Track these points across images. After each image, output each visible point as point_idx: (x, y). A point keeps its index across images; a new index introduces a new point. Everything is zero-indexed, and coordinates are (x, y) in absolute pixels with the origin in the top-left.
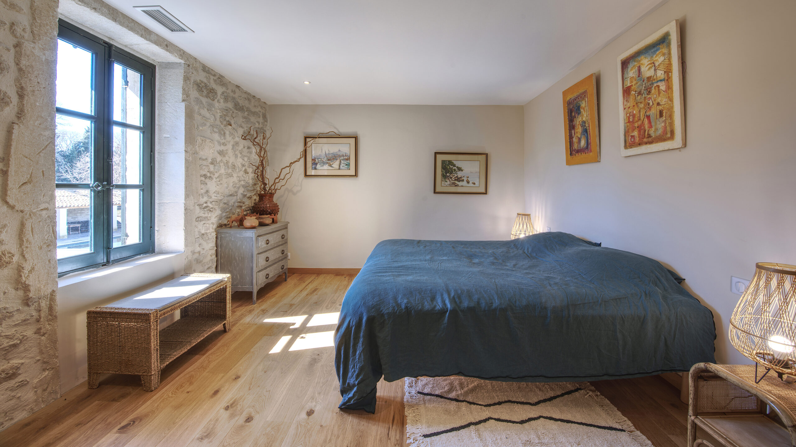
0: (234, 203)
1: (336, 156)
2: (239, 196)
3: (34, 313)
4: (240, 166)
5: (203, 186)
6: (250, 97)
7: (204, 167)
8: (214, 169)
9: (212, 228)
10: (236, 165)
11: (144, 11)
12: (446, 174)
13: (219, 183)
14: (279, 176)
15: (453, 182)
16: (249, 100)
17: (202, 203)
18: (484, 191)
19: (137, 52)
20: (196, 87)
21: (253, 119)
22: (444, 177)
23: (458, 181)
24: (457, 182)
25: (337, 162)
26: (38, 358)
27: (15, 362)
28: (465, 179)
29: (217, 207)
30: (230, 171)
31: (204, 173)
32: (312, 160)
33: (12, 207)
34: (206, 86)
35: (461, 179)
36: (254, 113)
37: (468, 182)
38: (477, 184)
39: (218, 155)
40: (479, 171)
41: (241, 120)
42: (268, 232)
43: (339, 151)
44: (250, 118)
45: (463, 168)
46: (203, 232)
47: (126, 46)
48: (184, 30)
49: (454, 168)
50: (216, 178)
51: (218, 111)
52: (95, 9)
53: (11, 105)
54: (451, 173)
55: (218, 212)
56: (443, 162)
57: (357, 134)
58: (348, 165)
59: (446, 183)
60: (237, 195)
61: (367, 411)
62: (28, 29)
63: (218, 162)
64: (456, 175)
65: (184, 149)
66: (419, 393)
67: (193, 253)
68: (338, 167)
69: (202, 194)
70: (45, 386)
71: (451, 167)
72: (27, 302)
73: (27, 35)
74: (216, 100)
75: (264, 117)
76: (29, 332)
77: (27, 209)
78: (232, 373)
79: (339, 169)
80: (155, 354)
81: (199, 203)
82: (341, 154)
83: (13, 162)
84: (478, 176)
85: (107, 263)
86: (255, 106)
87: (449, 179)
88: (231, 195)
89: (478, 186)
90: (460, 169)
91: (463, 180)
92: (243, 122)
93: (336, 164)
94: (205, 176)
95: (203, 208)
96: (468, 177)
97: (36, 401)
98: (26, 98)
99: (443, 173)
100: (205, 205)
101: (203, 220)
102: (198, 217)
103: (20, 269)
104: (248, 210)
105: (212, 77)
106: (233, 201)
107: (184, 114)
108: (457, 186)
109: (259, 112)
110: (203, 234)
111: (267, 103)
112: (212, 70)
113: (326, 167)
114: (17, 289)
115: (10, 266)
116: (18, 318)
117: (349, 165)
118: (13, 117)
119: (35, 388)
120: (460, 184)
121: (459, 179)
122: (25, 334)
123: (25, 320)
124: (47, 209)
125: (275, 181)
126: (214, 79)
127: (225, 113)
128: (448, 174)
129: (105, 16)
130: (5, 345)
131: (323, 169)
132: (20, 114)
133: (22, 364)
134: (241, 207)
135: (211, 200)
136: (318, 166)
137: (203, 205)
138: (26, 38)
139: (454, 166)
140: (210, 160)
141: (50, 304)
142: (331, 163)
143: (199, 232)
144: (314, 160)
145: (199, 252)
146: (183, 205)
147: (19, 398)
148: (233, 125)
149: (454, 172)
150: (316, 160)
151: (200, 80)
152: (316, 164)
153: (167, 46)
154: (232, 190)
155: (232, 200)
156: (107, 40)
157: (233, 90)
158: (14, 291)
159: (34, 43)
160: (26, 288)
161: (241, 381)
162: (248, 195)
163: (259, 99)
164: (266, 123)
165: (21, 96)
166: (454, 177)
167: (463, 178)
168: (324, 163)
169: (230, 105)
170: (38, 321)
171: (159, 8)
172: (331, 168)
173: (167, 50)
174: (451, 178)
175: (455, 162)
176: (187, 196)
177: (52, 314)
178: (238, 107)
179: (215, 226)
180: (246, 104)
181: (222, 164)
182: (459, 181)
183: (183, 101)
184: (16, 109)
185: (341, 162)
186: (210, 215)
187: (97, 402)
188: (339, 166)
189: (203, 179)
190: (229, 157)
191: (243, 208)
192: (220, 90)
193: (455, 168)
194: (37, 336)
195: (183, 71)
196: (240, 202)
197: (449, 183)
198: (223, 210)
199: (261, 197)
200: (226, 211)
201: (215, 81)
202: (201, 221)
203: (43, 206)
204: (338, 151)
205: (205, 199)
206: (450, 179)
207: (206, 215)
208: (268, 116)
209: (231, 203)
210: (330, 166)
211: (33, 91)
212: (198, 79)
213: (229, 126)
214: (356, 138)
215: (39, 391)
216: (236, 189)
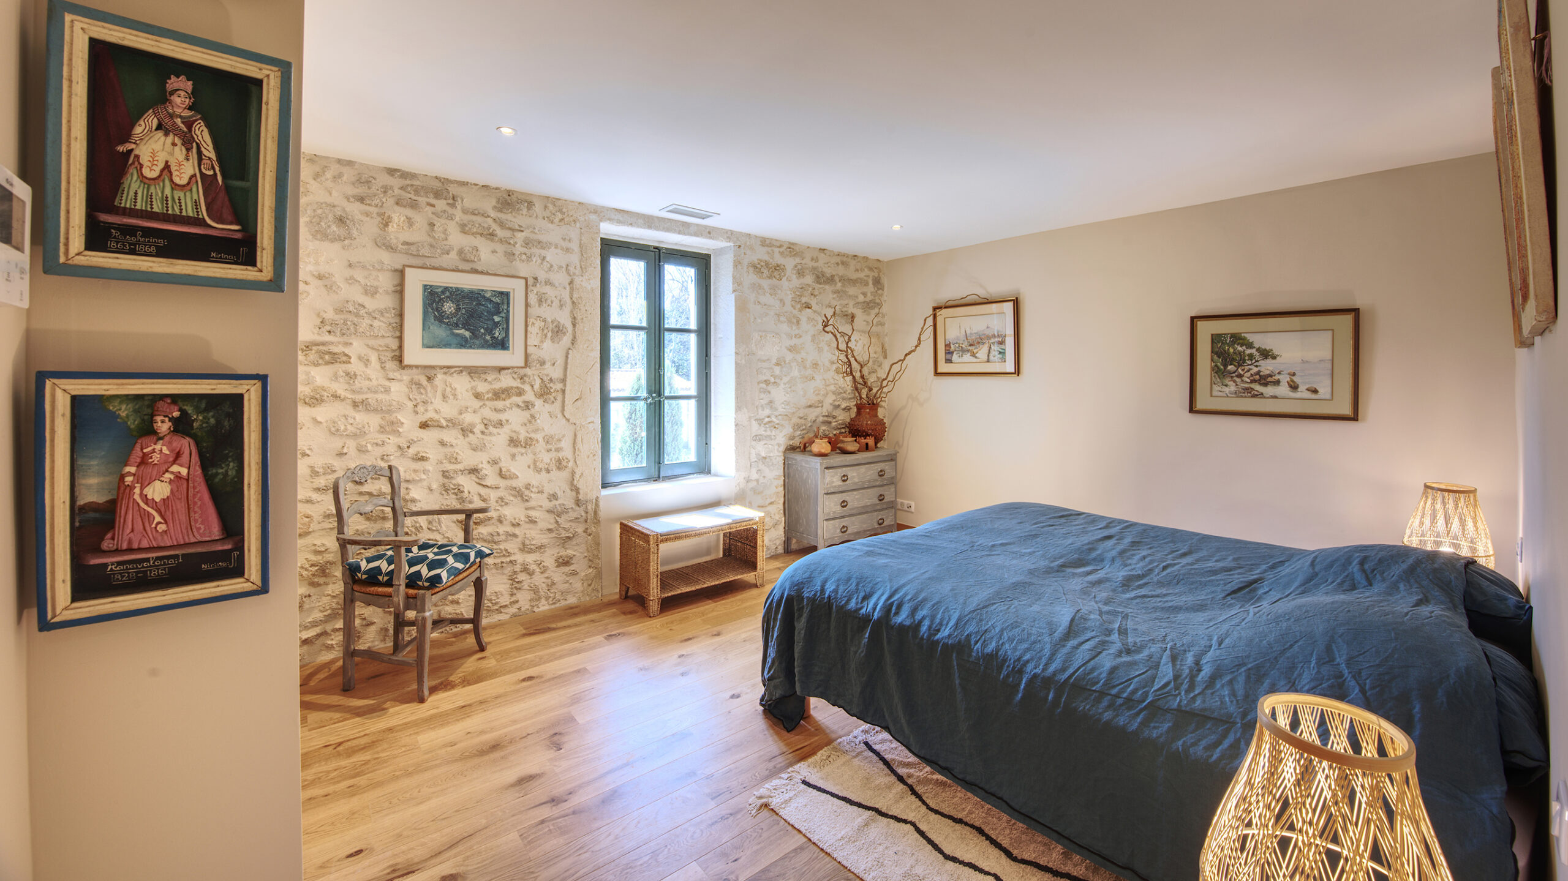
0: (817, 417)
1: (983, 337)
2: (827, 408)
3: (583, 514)
4: (827, 363)
5: (762, 396)
6: (845, 259)
7: (765, 371)
8: (781, 371)
9: (778, 451)
10: (819, 363)
11: (668, 211)
12: (1225, 366)
13: (789, 390)
14: (887, 376)
15: (1246, 385)
16: (843, 263)
17: (763, 417)
18: (1347, 410)
19: (689, 246)
20: (751, 269)
21: (852, 290)
22: (1219, 373)
23: (1261, 384)
24: (1257, 387)
25: (985, 348)
26: (586, 554)
27: (570, 552)
28: (1284, 379)
29: (787, 422)
30: (809, 372)
31: (765, 378)
32: (946, 346)
33: (568, 420)
34: (767, 264)
35: (1269, 379)
36: (854, 282)
37: (1294, 387)
38: (1324, 391)
39: (789, 352)
40: (1329, 357)
41: (831, 296)
42: (847, 464)
43: (988, 327)
44: (847, 290)
45: (1276, 352)
46: (763, 455)
47: (676, 244)
48: (710, 216)
49: (1248, 351)
50: (785, 384)
51: (789, 292)
52: (631, 224)
53: (568, 334)
54: (1239, 365)
55: (788, 430)
56: (1216, 339)
57: (1019, 294)
58: (1002, 353)
59: (1226, 390)
60: (822, 406)
61: (784, 727)
62: (578, 267)
63: (787, 362)
64: (1255, 370)
65: (734, 351)
66: (866, 744)
67: (748, 480)
68: (986, 358)
69: (762, 406)
70: (590, 582)
71: (1240, 348)
72: (578, 502)
73: (578, 272)
74: (784, 279)
75: (877, 282)
76: (580, 530)
77: (579, 423)
78: (716, 630)
79: (988, 361)
80: (655, 580)
81: (757, 417)
82: (989, 332)
83: (569, 382)
84: (1330, 372)
85: (657, 479)
86: (857, 270)
87: (1235, 378)
88: (810, 406)
89: (1328, 396)
90: (1266, 354)
91: (1277, 383)
92: (834, 298)
93: (982, 353)
94: (767, 382)
95: (765, 424)
96: (1294, 374)
97: (583, 592)
98: (577, 325)
99: (1216, 366)
100: (767, 420)
101: (763, 440)
102: (756, 436)
103: (573, 473)
104: (843, 428)
105: (777, 250)
106: (815, 414)
107: (733, 309)
108: (1261, 395)
109: (865, 278)
110: (765, 458)
111: (881, 259)
112: (776, 240)
113: (967, 357)
114: (572, 490)
115: (567, 470)
116: (572, 515)
117: (1004, 353)
118: (569, 344)
119: (582, 580)
120: (1269, 390)
121: (1265, 380)
122: (576, 530)
123: (576, 518)
124: (592, 422)
125: (881, 385)
126: (779, 252)
127: (798, 294)
128: (1230, 368)
129: (641, 227)
130: (563, 535)
131: (962, 362)
132: (574, 341)
133: (574, 555)
134: (830, 423)
135: (776, 413)
136: (955, 357)
137: (763, 419)
138: (577, 274)
139: (1250, 345)
140: (774, 361)
141: (595, 509)
142: (975, 351)
143: (758, 455)
144: (948, 346)
145: (757, 481)
146: (734, 420)
147: (571, 584)
148: (815, 307)
149: (1249, 362)
150: (952, 346)
151: (758, 260)
152: (952, 353)
153: (709, 233)
154: (813, 399)
155: (813, 414)
156: (656, 245)
157: (815, 257)
158: (570, 492)
159: (582, 276)
160: (577, 491)
161: (717, 639)
162: (843, 406)
163: (866, 259)
164: (880, 292)
165: (574, 325)
166: (1248, 374)
167: (1277, 377)
168: (964, 351)
169: (809, 279)
170: (586, 522)
171: (674, 206)
172: (975, 360)
173: (710, 238)
174: (1240, 376)
175: (1251, 338)
176: (738, 408)
177: (597, 520)
178: (822, 278)
179: (782, 448)
180: (841, 271)
181: (794, 364)
182: (1266, 385)
183: (734, 291)
184: (571, 337)
185: (990, 347)
186: (773, 433)
187: (615, 610)
188: (988, 356)
189: (764, 385)
190: (807, 353)
191: (834, 424)
192: (789, 263)
193: (1253, 351)
194: (584, 534)
195: (732, 255)
196: (827, 416)
197: (1233, 388)
198: (797, 427)
199: (860, 407)
200: (801, 428)
201: (781, 253)
202: (760, 440)
203: (590, 420)
204: (985, 327)
205: (767, 412)
206: (1238, 380)
207: (769, 433)
208: (885, 281)
209: (812, 417)
210: (974, 355)
211: (582, 319)
212: (755, 259)
213: (807, 309)
214: (1016, 303)
215: (585, 584)
216: (820, 398)
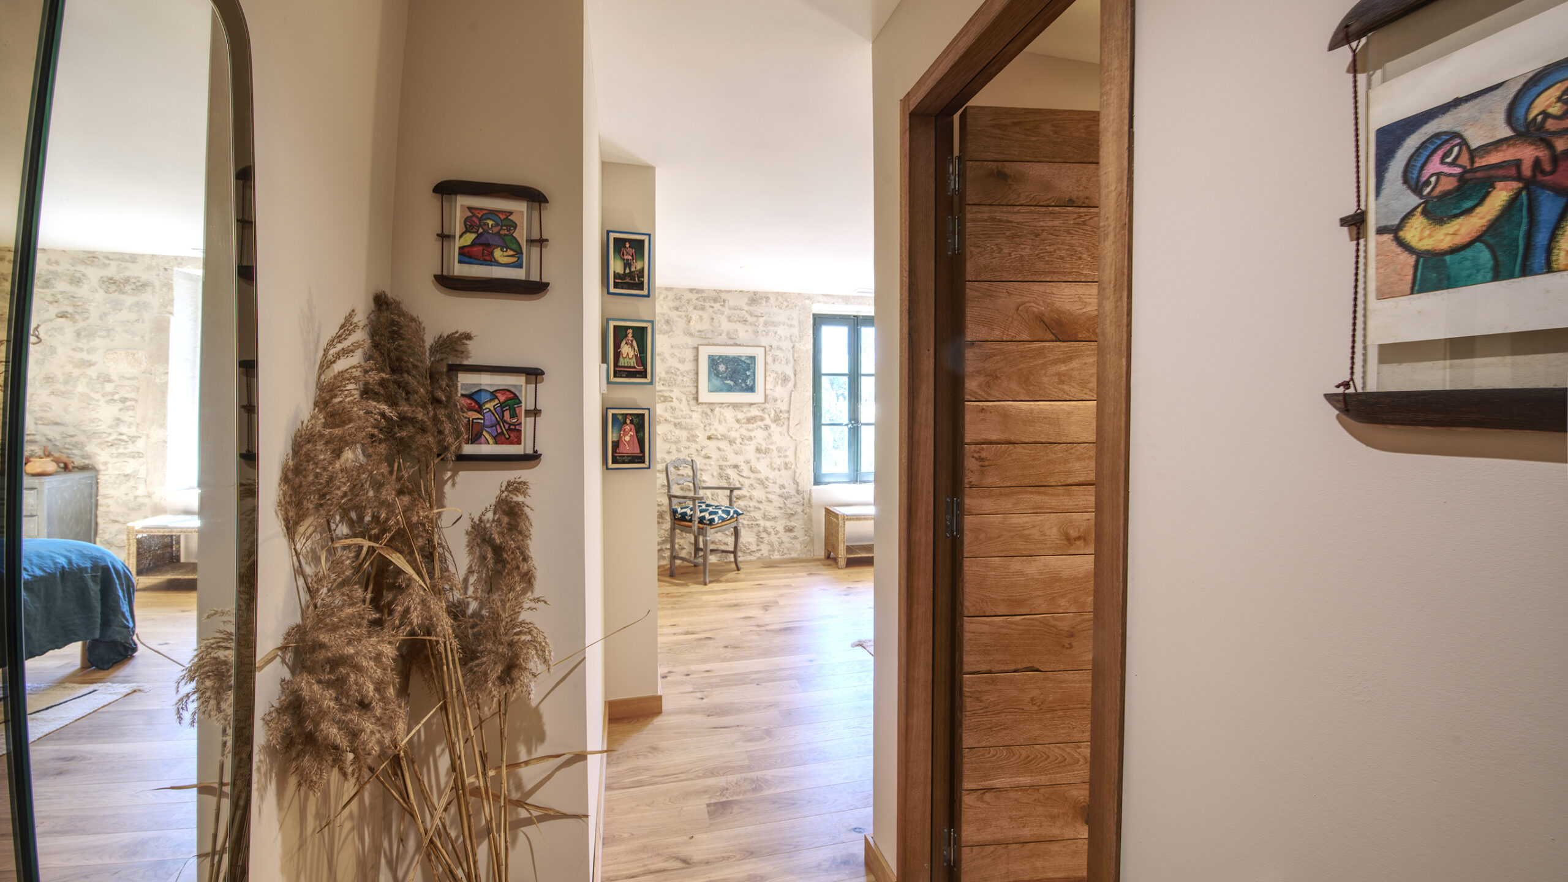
3: (802, 500)
26: (803, 526)
27: (793, 523)
33: (792, 437)
53: (791, 381)
70: (805, 544)
72: (798, 492)
73: (798, 339)
76: (799, 510)
77: (798, 439)
80: (843, 546)
83: (792, 413)
85: (855, 482)
97: (800, 550)
98: (798, 375)
103: (795, 472)
115: (791, 470)
116: (794, 500)
118: (792, 388)
119: (801, 542)
122: (797, 510)
123: (797, 502)
124: (807, 440)
130: (789, 512)
132: (795, 386)
133: (796, 526)
138: (797, 341)
141: (810, 498)
147: (793, 544)
158: (793, 484)
160: (797, 484)
165: (796, 375)
170: (803, 505)
177: (810, 505)
184: (793, 383)
194: (802, 513)
203: (805, 438)
215: (803, 545)
